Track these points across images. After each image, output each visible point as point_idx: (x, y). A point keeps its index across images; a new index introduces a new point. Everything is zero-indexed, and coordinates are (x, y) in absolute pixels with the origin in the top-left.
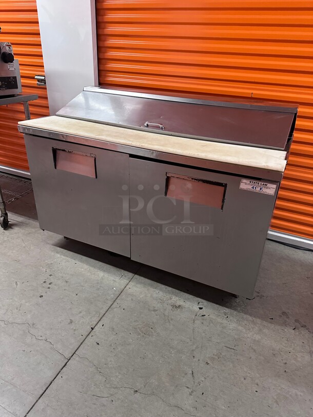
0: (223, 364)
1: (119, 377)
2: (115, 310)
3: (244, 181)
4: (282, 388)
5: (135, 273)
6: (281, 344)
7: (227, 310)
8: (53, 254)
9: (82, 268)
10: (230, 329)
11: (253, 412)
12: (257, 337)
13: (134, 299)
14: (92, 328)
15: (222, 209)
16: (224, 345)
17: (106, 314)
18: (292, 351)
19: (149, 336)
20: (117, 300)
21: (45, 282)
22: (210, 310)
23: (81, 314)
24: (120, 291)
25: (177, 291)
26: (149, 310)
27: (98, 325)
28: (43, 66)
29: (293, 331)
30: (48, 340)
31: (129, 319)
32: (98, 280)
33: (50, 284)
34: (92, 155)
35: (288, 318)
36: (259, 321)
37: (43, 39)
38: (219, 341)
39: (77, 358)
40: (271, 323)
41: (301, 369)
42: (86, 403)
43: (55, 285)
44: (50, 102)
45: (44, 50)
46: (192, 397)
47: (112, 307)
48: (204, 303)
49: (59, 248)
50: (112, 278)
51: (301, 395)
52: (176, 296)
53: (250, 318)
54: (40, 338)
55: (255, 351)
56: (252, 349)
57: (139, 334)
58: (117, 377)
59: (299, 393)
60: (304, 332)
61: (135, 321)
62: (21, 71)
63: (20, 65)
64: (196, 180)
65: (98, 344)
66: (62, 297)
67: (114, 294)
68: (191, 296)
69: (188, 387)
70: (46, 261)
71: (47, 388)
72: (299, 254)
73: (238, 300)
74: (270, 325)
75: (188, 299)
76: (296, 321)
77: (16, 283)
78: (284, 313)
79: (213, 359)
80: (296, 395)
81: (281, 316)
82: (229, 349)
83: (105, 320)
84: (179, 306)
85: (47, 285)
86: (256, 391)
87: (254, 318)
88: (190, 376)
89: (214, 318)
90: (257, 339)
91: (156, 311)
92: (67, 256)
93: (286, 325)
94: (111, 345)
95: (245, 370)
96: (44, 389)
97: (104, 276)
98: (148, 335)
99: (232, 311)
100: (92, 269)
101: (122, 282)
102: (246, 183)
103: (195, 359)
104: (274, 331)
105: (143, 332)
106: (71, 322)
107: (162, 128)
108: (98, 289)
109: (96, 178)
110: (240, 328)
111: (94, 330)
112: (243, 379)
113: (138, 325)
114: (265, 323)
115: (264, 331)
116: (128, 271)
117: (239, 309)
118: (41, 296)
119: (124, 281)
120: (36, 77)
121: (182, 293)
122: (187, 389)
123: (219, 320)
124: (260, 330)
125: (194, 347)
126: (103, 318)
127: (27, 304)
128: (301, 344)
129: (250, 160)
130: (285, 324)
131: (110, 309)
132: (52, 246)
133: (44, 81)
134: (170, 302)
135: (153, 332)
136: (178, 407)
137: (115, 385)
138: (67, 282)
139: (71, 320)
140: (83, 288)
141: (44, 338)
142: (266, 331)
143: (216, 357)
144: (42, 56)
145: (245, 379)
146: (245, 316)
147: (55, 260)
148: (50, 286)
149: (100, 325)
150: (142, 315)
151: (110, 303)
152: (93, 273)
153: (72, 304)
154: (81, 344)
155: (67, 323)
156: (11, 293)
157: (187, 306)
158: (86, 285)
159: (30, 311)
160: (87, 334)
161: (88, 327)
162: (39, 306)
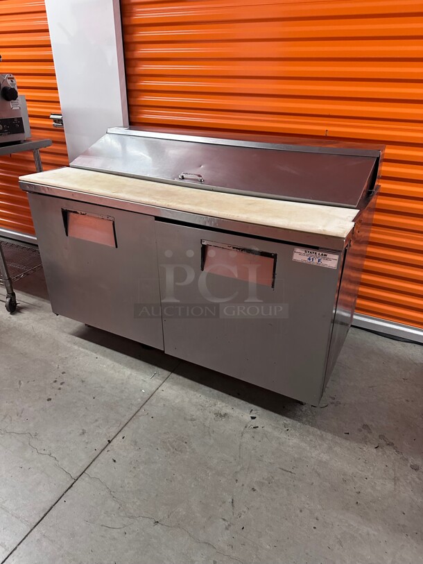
0: (274, 491)
1: (137, 504)
2: (141, 418)
3: (298, 250)
4: (350, 525)
5: (172, 371)
6: (356, 467)
7: (288, 421)
8: (69, 345)
9: (104, 364)
10: (289, 446)
11: (307, 554)
12: (325, 457)
13: (167, 405)
14: (109, 441)
15: (273, 286)
16: (278, 466)
17: (129, 423)
18: (370, 476)
19: (181, 451)
20: (144, 406)
21: (55, 381)
22: (266, 420)
23: (97, 423)
24: (150, 394)
25: (225, 395)
26: (185, 419)
27: (117, 438)
28: (59, 102)
29: (375, 450)
30: (53, 455)
31: (157, 431)
32: (123, 380)
33: (62, 384)
34: (110, 218)
35: (370, 432)
36: (329, 436)
37: (58, 67)
38: (272, 461)
39: (87, 479)
40: (346, 439)
41: (378, 500)
42: (92, 535)
43: (68, 385)
44: (69, 149)
45: (60, 81)
46: (228, 532)
47: (138, 414)
48: (258, 411)
49: (77, 338)
50: (142, 378)
51: (374, 535)
52: (223, 401)
53: (319, 432)
54: (43, 452)
55: (319, 475)
56: (316, 472)
57: (169, 450)
58: (134, 503)
59: (372, 532)
60: (390, 451)
61: (165, 433)
62: (28, 109)
63: (27, 100)
64: (239, 249)
65: (115, 461)
66: (74, 401)
67: (141, 398)
68: (243, 401)
69: (224, 520)
70: (60, 355)
71: (45, 515)
72: (397, 347)
73: (304, 408)
74: (344, 441)
75: (238, 405)
76: (382, 437)
77: (20, 382)
78: (365, 426)
79: (261, 484)
80: (368, 534)
81: (360, 430)
82: (284, 472)
83: (126, 432)
84: (225, 414)
85: (58, 385)
86: (315, 528)
87: (323, 432)
88: (228, 504)
89: (270, 430)
90: (324, 460)
91: (194, 420)
92: (87, 349)
93: (366, 443)
95: (303, 499)
96: (42, 516)
97: (131, 374)
99: (295, 422)
100: (117, 365)
101: (154, 382)
102: (300, 254)
103: (237, 484)
104: (349, 449)
105: (173, 448)
106: (84, 433)
107: (201, 181)
108: (122, 391)
109: (117, 247)
110: (303, 444)
111: (111, 444)
112: (299, 511)
113: (168, 438)
114: (337, 439)
115: (335, 449)
116: (162, 368)
117: (305, 419)
118: (49, 400)
119: (156, 382)
120: (52, 116)
121: (231, 398)
122: (224, 522)
123: (276, 434)
124: (330, 448)
125: (239, 468)
126: (126, 428)
127: (31, 409)
128: (384, 467)
129: (304, 223)
130: (365, 441)
131: (135, 417)
132: (69, 336)
133: (60, 121)
134: (213, 408)
135: (187, 447)
136: (209, 544)
137: (131, 513)
138: (83, 381)
139: (83, 430)
140: (104, 389)
141: (47, 452)
142: (337, 449)
143: (267, 482)
144: (56, 89)
145: (301, 511)
146: (312, 429)
147: (71, 354)
148: (61, 386)
149: (120, 437)
150: (176, 426)
151: (135, 409)
152: (118, 370)
153: (87, 410)
154: (94, 460)
155: (78, 434)
156: (12, 395)
157: (235, 415)
158: (107, 386)
159: (34, 418)
160: (102, 448)
161: (105, 440)
162: (46, 412)
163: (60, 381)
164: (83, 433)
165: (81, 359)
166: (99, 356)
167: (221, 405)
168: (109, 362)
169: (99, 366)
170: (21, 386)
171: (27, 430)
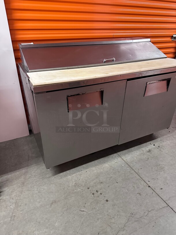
2: (140, 172)
5: (116, 152)
10: (170, 144)
13: (136, 162)
15: (167, 91)
20: (133, 168)
22: (157, 143)
23: (136, 187)
26: (146, 160)
30: (150, 210)
32: (111, 169)
34: (102, 90)
54: (146, 214)
61: (152, 169)
64: (160, 80)
65: (162, 189)
67: (127, 167)
70: (70, 185)
83: (146, 179)
84: (149, 150)
85: (97, 194)
89: (161, 144)
91: (148, 158)
94: (165, 184)
97: (109, 165)
98: (163, 168)
100: (98, 167)
101: (119, 160)
105: (161, 169)
111: (151, 187)
113: (155, 169)
123: (163, 144)
124: (174, 137)
131: (138, 174)
134: (145, 152)
138: (102, 183)
139: (137, 193)
141: (147, 212)
147: (73, 180)
148: (99, 193)
149: (148, 182)
150: (149, 164)
151: (133, 172)
152: (102, 168)
153: (124, 188)
154: (159, 196)
155: (140, 196)
156: (91, 218)
157: (151, 148)
158: (112, 176)
159: (118, 211)
160: (152, 191)
161: (148, 188)
162: (117, 205)
163: (95, 192)
164: (140, 194)
165: (82, 178)
166: (85, 171)
167: (143, 149)
168: (94, 168)
169: (93, 173)
170: (86, 211)
171: (126, 217)
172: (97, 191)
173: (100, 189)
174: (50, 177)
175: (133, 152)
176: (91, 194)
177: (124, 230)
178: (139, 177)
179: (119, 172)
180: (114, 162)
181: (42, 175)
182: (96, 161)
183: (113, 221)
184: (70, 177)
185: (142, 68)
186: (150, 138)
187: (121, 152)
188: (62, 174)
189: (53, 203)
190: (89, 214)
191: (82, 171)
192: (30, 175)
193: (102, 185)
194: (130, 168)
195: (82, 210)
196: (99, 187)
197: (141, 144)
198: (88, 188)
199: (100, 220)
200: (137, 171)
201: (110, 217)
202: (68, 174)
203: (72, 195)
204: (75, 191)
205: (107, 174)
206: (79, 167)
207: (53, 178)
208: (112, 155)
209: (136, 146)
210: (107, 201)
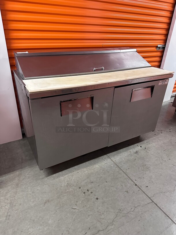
0: (171, 156)
2: (128, 172)
6: (167, 139)
7: (145, 141)
10: (156, 146)
12: (162, 142)
13: (124, 163)
16: (162, 151)
18: (171, 139)
20: (121, 169)
22: (143, 145)
23: (124, 186)
24: (115, 165)
26: (134, 161)
29: (162, 134)
38: (160, 151)
39: (153, 198)
47: (125, 172)
54: (133, 210)
55: (168, 146)
56: (166, 146)
61: (139, 169)
65: (147, 187)
67: (116, 168)
70: (63, 186)
71: (168, 216)
79: (168, 157)
82: (165, 151)
83: (133, 178)
85: (88, 193)
89: (147, 146)
91: (136, 159)
94: (150, 183)
96: (169, 218)
97: (99, 166)
98: (149, 168)
100: (88, 168)
101: (108, 161)
105: (146, 169)
110: (156, 143)
111: (138, 185)
113: (141, 169)
121: (129, 147)
123: (150, 145)
124: (159, 140)
125: (161, 158)
126: (130, 178)
130: (158, 133)
131: (126, 174)
134: (132, 153)
135: (148, 166)
137: (173, 190)
138: (92, 182)
139: (125, 191)
146: (151, 139)
148: (90, 192)
149: (135, 181)
150: (136, 165)
151: (121, 172)
152: (93, 169)
153: (113, 186)
154: (144, 193)
155: (127, 194)
156: (82, 215)
157: (138, 150)
158: (102, 176)
159: (108, 208)
160: (139, 188)
161: (135, 186)
162: (106, 202)
163: (86, 191)
164: (127, 192)
165: (73, 178)
166: (77, 172)
167: (131, 150)
168: (85, 169)
169: (85, 174)
170: (78, 209)
171: (114, 213)
172: (88, 190)
173: (91, 189)
174: (43, 178)
175: (122, 153)
176: (83, 193)
177: (112, 225)
178: (127, 177)
179: (108, 172)
180: (104, 163)
181: (36, 177)
182: (87, 163)
183: (103, 217)
184: (62, 178)
185: (128, 76)
186: (137, 140)
187: (111, 153)
188: (54, 175)
189: (46, 202)
190: (80, 211)
191: (73, 172)
192: (24, 177)
193: (93, 184)
194: (119, 168)
195: (74, 208)
196: (90, 186)
197: (129, 146)
198: (80, 188)
199: (90, 217)
200: (125, 171)
201: (100, 213)
202: (60, 175)
203: (65, 194)
204: (68, 190)
205: (97, 174)
206: (71, 168)
207: (46, 179)
208: (102, 157)
209: (124, 148)
210: (97, 199)
